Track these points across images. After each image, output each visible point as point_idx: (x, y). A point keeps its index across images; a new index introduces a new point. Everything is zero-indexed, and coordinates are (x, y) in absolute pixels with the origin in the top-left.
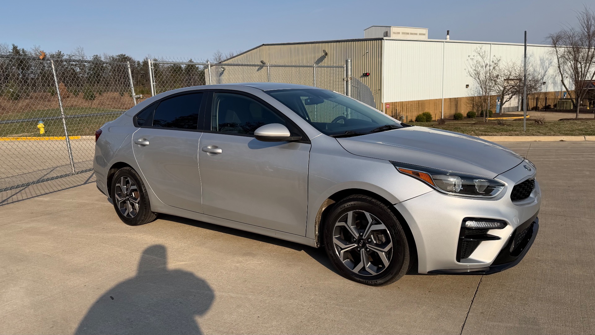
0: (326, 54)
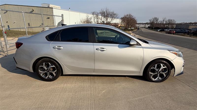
0: (33, 10)
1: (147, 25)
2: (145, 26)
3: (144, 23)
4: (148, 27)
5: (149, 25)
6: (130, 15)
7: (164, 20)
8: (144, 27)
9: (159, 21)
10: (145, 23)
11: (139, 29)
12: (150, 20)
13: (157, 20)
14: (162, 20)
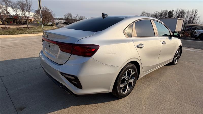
1: (62, 20)
2: (61, 21)
3: (57, 18)
4: (64, 22)
5: (64, 21)
6: (46, 8)
7: (77, 17)
8: (59, 22)
9: (73, 17)
10: (59, 18)
11: (57, 25)
12: (65, 16)
13: (71, 16)
14: (76, 16)
